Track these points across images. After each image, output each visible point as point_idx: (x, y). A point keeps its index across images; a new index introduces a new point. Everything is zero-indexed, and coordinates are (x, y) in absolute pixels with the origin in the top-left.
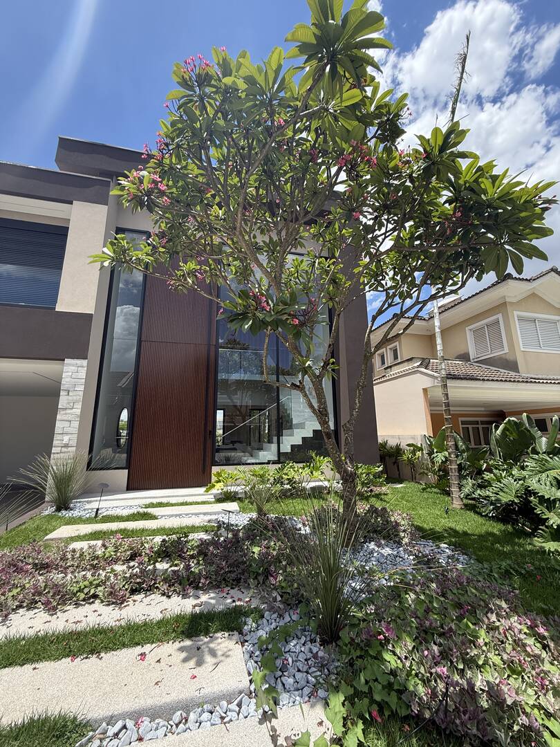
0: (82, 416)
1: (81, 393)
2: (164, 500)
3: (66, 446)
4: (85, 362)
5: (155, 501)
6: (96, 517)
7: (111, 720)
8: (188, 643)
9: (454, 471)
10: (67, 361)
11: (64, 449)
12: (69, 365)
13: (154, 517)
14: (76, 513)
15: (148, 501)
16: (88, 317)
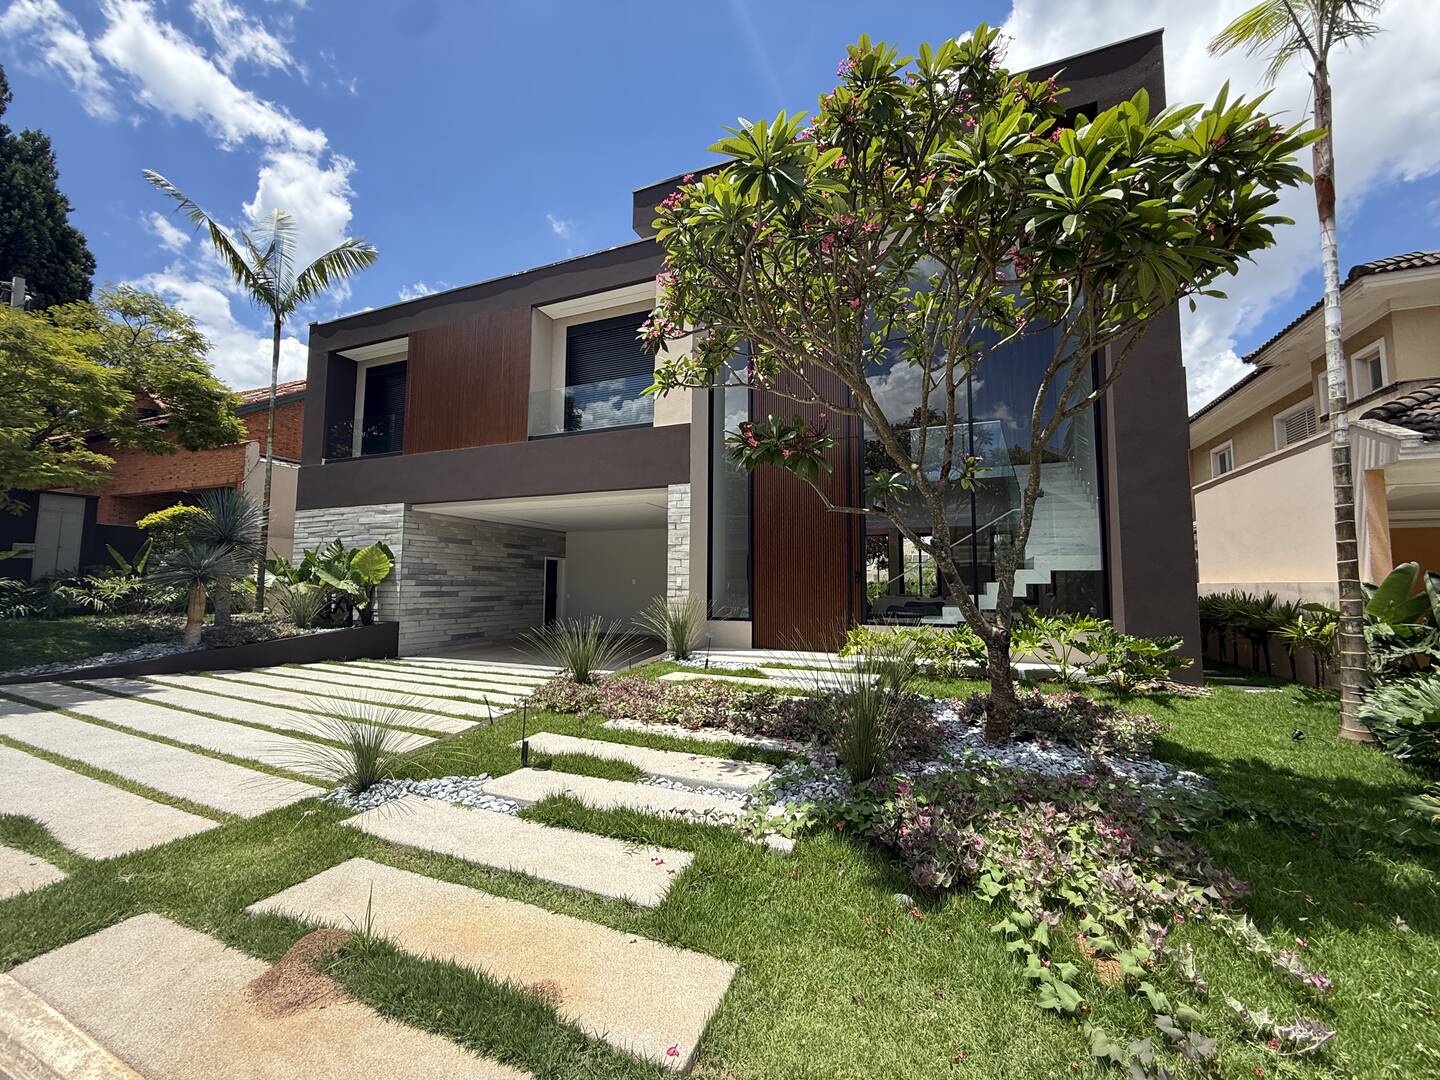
0: (692, 554)
1: (688, 526)
2: (785, 662)
3: (680, 589)
4: (687, 487)
5: (774, 661)
6: (706, 669)
7: (659, 777)
8: (731, 761)
9: (1350, 662)
10: (671, 487)
11: (678, 593)
12: (673, 492)
13: (765, 677)
14: (692, 664)
15: (765, 661)
16: (685, 429)
